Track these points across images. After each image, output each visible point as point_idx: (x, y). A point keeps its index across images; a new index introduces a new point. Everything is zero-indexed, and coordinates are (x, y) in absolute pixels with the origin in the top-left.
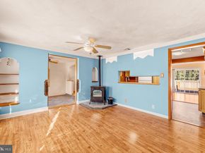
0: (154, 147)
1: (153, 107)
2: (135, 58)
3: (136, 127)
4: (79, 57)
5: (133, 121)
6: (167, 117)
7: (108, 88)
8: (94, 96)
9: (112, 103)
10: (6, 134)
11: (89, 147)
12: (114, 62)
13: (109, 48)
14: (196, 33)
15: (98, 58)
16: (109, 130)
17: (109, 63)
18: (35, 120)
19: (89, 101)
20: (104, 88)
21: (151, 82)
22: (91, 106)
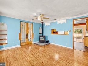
0: (70, 61)
1: (66, 44)
2: (58, 23)
3: (60, 53)
4: (34, 23)
5: (59, 50)
6: (72, 48)
7: (46, 36)
8: (40, 40)
9: (48, 43)
10: (3, 58)
11: (43, 62)
12: (49, 25)
13: (49, 19)
14: (85, 13)
15: (42, 23)
16: (49, 54)
17: (46, 25)
18: (15, 51)
19: (38, 42)
20: (45, 36)
21: (64, 34)
22: (39, 44)
